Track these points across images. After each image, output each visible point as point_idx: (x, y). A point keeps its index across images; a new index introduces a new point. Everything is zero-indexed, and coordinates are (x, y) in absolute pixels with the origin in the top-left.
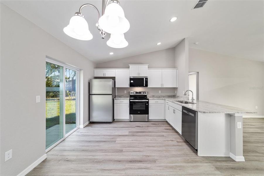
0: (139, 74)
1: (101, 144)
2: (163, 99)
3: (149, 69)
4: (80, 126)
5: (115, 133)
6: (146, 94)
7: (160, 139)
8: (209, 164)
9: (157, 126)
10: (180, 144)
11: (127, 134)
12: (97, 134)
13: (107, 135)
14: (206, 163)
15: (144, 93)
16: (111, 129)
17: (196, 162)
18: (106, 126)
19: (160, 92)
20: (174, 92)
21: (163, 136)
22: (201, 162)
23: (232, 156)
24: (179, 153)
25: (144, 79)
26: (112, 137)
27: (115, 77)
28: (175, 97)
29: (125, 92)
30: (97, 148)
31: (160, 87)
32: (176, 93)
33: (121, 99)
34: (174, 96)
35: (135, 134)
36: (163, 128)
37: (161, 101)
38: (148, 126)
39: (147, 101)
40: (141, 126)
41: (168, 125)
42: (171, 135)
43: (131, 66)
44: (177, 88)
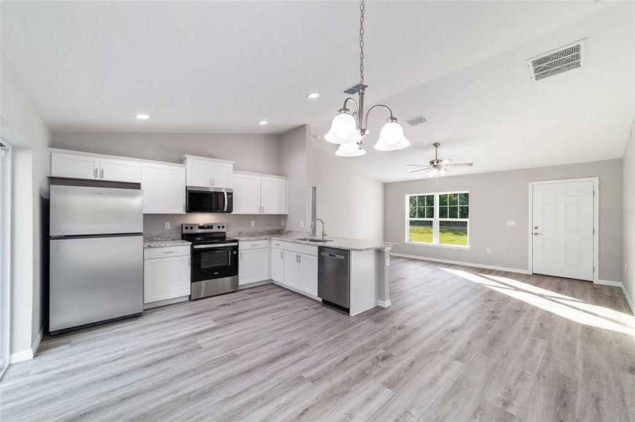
0: (212, 181)
1: (165, 365)
2: (266, 239)
3: (237, 173)
4: (14, 355)
5: (177, 333)
6: (224, 230)
7: (288, 313)
8: (367, 320)
9: (260, 296)
10: (320, 310)
11: (214, 325)
12: (120, 352)
13: (161, 345)
14: (363, 320)
15: (219, 227)
16: (155, 328)
17: (353, 324)
18: (130, 327)
19: (253, 223)
20: (280, 224)
21: (287, 307)
22: (359, 322)
23: (381, 304)
24: (328, 322)
25: (225, 193)
26: (180, 343)
27: (140, 184)
28: (282, 234)
29: (168, 226)
30: (161, 377)
31: (256, 212)
32: (283, 225)
33: (166, 246)
34: (279, 232)
35: (231, 319)
36: (274, 296)
37: (262, 243)
38: (245, 300)
39: (236, 244)
40: (230, 302)
41: (280, 289)
42: (298, 302)
43: (190, 160)
44: (287, 215)
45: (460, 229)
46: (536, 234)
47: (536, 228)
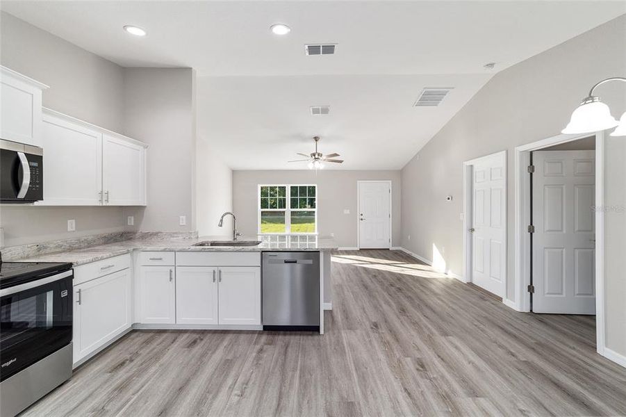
19: (71, 225)
34: (125, 237)
44: (145, 207)
45: (309, 218)
46: (362, 219)
47: (362, 215)
